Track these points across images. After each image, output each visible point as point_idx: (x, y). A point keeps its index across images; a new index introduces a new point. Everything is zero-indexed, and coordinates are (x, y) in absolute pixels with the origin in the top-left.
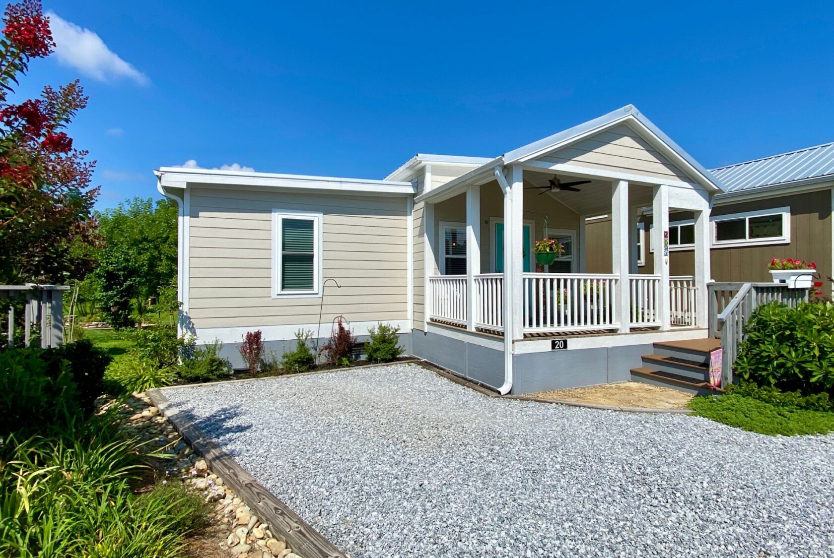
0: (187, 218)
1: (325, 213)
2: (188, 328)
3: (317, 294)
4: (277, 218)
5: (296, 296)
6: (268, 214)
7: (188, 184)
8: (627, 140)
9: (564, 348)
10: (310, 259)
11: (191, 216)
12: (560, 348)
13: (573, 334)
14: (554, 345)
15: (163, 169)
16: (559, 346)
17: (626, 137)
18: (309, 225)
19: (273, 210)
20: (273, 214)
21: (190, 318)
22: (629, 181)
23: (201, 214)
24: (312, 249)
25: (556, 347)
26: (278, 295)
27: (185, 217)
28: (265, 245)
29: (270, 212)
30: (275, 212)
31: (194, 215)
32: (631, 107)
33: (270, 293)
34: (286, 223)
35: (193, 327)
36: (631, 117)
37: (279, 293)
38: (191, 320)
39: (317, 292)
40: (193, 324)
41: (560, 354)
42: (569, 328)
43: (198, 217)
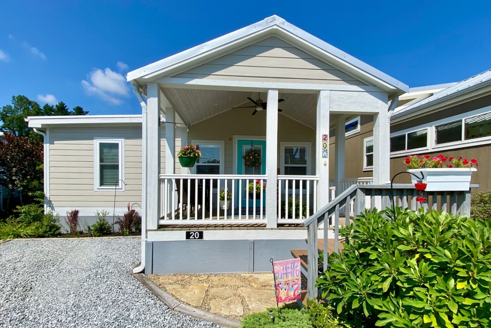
0: (48, 145)
1: (126, 138)
2: (50, 206)
3: (122, 189)
4: (96, 143)
5: (109, 189)
6: (92, 141)
7: (42, 125)
8: (278, 52)
9: (199, 238)
10: (116, 167)
11: (50, 144)
12: (195, 238)
13: (208, 226)
14: (188, 235)
15: (29, 117)
16: (194, 236)
17: (276, 49)
18: (116, 146)
19: (94, 138)
20: (94, 140)
21: (51, 201)
22: (279, 90)
23: (55, 142)
24: (118, 162)
25: (191, 237)
26: (98, 189)
27: (47, 144)
28: (90, 159)
29: (92, 139)
30: (95, 139)
31: (52, 143)
32: (275, 17)
33: (93, 188)
34: (102, 145)
35: (53, 206)
36: (275, 27)
37: (98, 188)
38: (52, 202)
39: (121, 188)
40: (53, 205)
41: (194, 243)
42: (204, 221)
43: (54, 144)
